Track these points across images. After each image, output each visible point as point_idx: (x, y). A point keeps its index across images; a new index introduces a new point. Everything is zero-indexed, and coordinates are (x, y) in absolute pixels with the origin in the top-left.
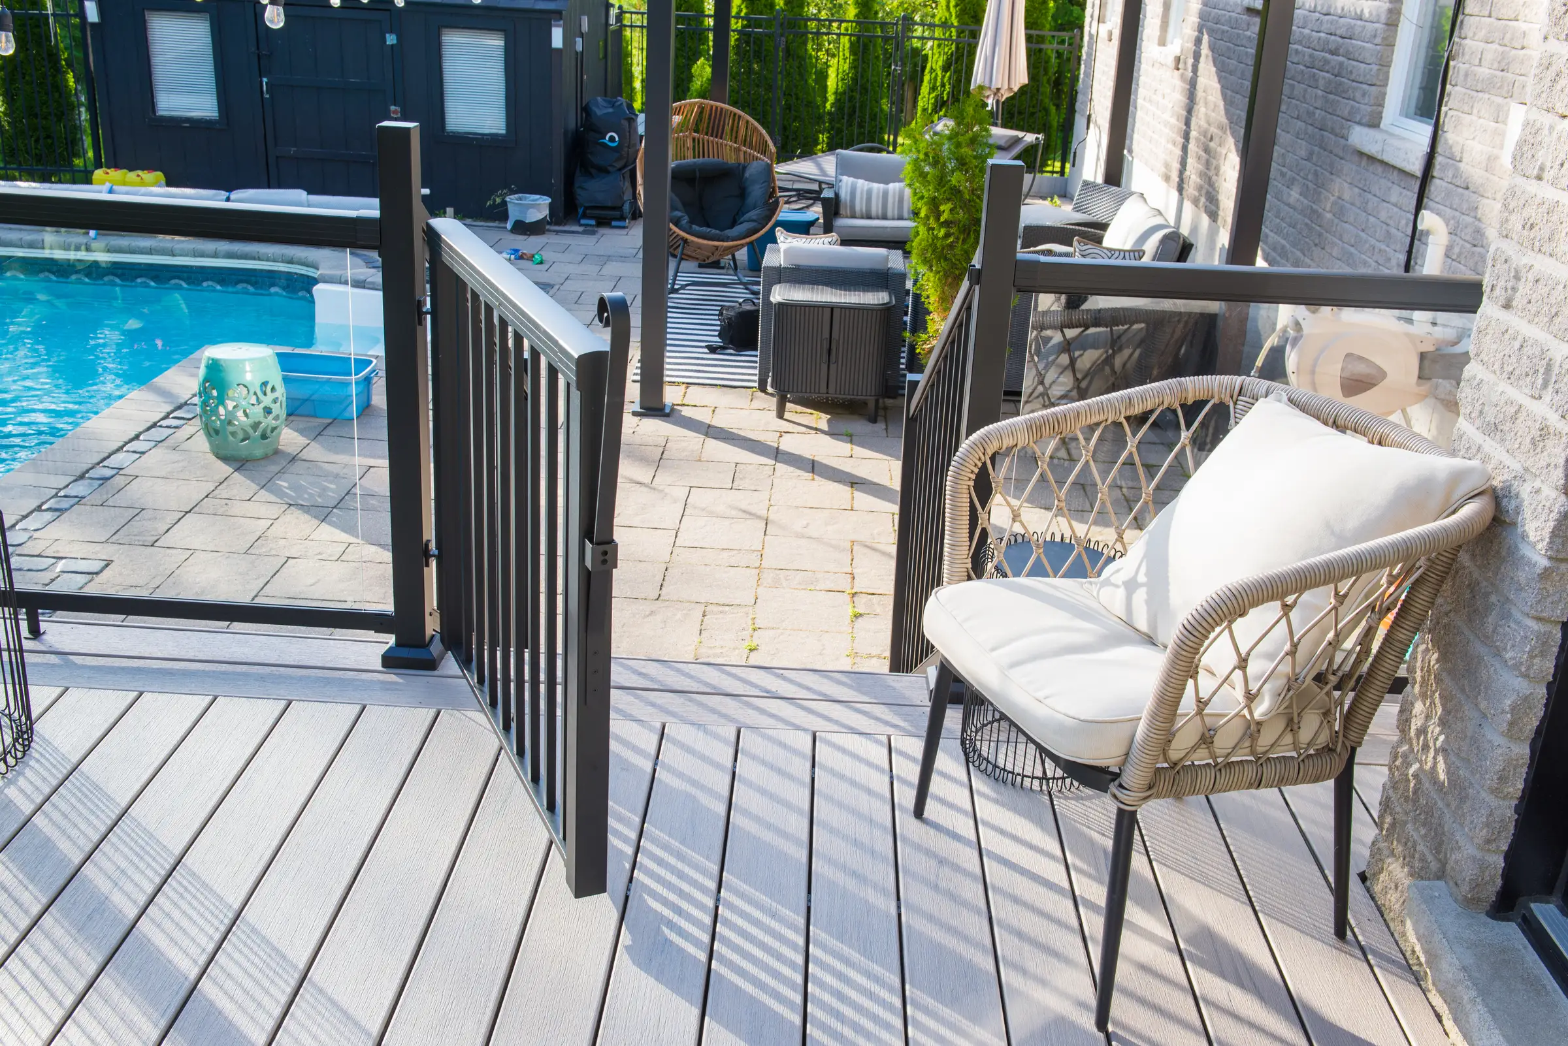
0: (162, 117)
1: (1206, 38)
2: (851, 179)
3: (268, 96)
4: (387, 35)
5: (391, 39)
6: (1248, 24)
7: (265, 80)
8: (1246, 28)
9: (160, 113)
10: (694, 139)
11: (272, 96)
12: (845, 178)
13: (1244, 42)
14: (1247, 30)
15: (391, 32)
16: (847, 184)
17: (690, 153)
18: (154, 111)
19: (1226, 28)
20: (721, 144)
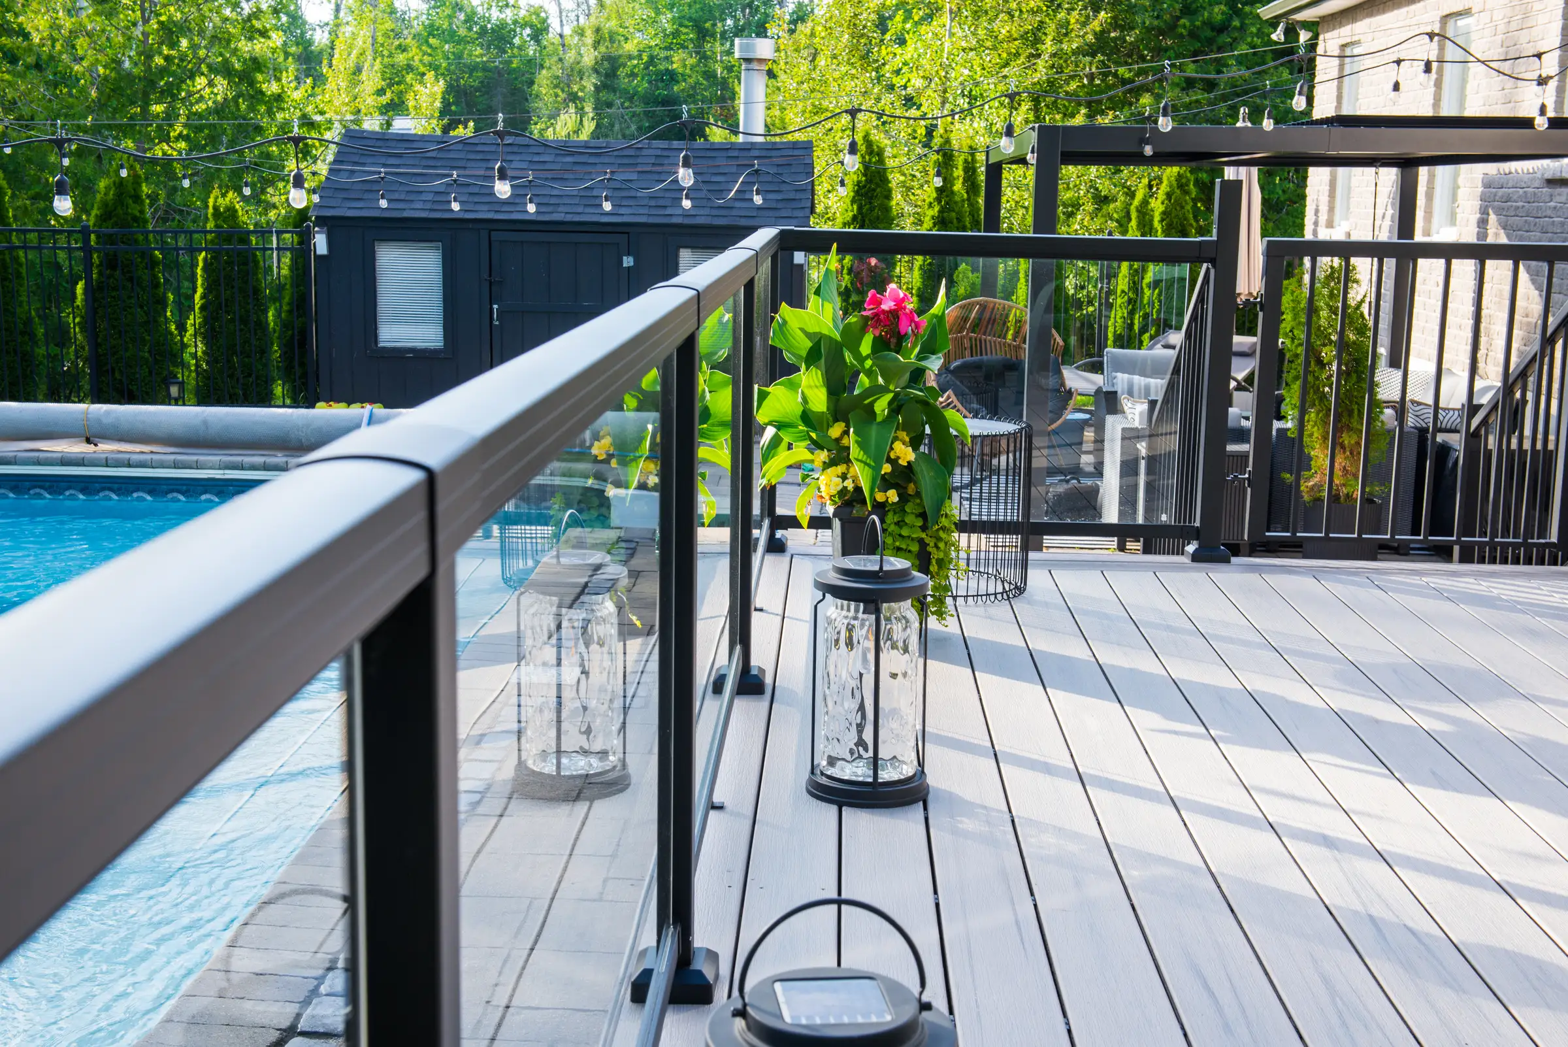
0: (384, 348)
1: (1493, 218)
2: (1126, 376)
3: (497, 323)
4: (625, 258)
5: (628, 261)
6: (1551, 196)
7: (495, 306)
8: (1547, 199)
9: (381, 345)
10: (971, 339)
11: (500, 323)
12: (1119, 375)
13: (1549, 213)
14: (1551, 201)
15: (628, 254)
16: (1123, 380)
17: (967, 353)
18: (376, 342)
19: (1520, 204)
20: (1000, 343)
